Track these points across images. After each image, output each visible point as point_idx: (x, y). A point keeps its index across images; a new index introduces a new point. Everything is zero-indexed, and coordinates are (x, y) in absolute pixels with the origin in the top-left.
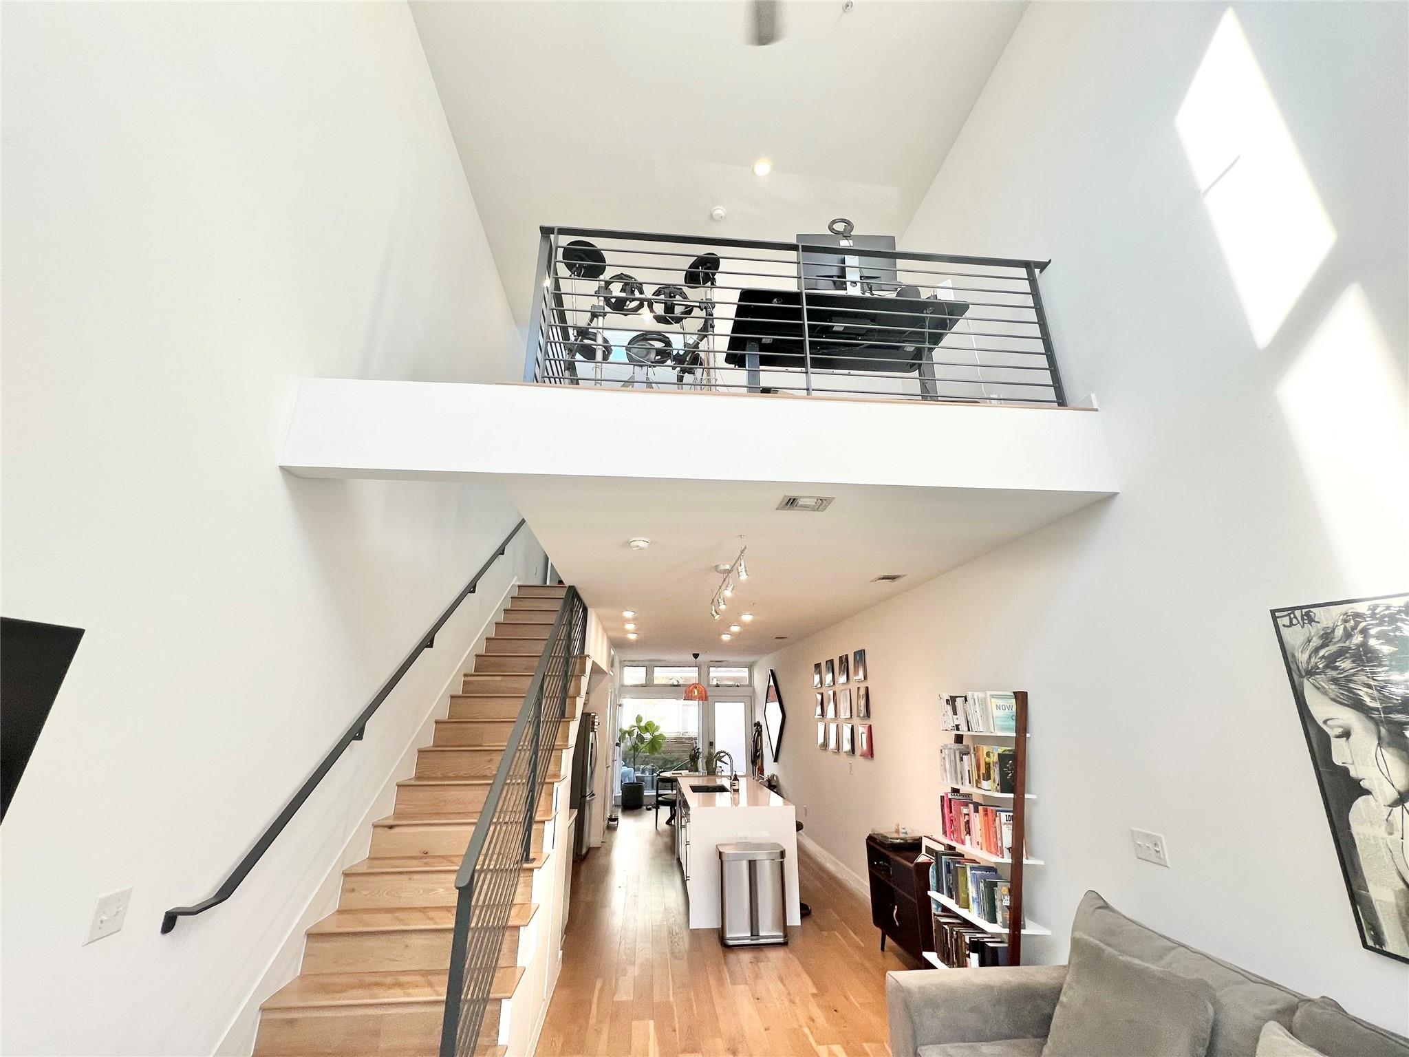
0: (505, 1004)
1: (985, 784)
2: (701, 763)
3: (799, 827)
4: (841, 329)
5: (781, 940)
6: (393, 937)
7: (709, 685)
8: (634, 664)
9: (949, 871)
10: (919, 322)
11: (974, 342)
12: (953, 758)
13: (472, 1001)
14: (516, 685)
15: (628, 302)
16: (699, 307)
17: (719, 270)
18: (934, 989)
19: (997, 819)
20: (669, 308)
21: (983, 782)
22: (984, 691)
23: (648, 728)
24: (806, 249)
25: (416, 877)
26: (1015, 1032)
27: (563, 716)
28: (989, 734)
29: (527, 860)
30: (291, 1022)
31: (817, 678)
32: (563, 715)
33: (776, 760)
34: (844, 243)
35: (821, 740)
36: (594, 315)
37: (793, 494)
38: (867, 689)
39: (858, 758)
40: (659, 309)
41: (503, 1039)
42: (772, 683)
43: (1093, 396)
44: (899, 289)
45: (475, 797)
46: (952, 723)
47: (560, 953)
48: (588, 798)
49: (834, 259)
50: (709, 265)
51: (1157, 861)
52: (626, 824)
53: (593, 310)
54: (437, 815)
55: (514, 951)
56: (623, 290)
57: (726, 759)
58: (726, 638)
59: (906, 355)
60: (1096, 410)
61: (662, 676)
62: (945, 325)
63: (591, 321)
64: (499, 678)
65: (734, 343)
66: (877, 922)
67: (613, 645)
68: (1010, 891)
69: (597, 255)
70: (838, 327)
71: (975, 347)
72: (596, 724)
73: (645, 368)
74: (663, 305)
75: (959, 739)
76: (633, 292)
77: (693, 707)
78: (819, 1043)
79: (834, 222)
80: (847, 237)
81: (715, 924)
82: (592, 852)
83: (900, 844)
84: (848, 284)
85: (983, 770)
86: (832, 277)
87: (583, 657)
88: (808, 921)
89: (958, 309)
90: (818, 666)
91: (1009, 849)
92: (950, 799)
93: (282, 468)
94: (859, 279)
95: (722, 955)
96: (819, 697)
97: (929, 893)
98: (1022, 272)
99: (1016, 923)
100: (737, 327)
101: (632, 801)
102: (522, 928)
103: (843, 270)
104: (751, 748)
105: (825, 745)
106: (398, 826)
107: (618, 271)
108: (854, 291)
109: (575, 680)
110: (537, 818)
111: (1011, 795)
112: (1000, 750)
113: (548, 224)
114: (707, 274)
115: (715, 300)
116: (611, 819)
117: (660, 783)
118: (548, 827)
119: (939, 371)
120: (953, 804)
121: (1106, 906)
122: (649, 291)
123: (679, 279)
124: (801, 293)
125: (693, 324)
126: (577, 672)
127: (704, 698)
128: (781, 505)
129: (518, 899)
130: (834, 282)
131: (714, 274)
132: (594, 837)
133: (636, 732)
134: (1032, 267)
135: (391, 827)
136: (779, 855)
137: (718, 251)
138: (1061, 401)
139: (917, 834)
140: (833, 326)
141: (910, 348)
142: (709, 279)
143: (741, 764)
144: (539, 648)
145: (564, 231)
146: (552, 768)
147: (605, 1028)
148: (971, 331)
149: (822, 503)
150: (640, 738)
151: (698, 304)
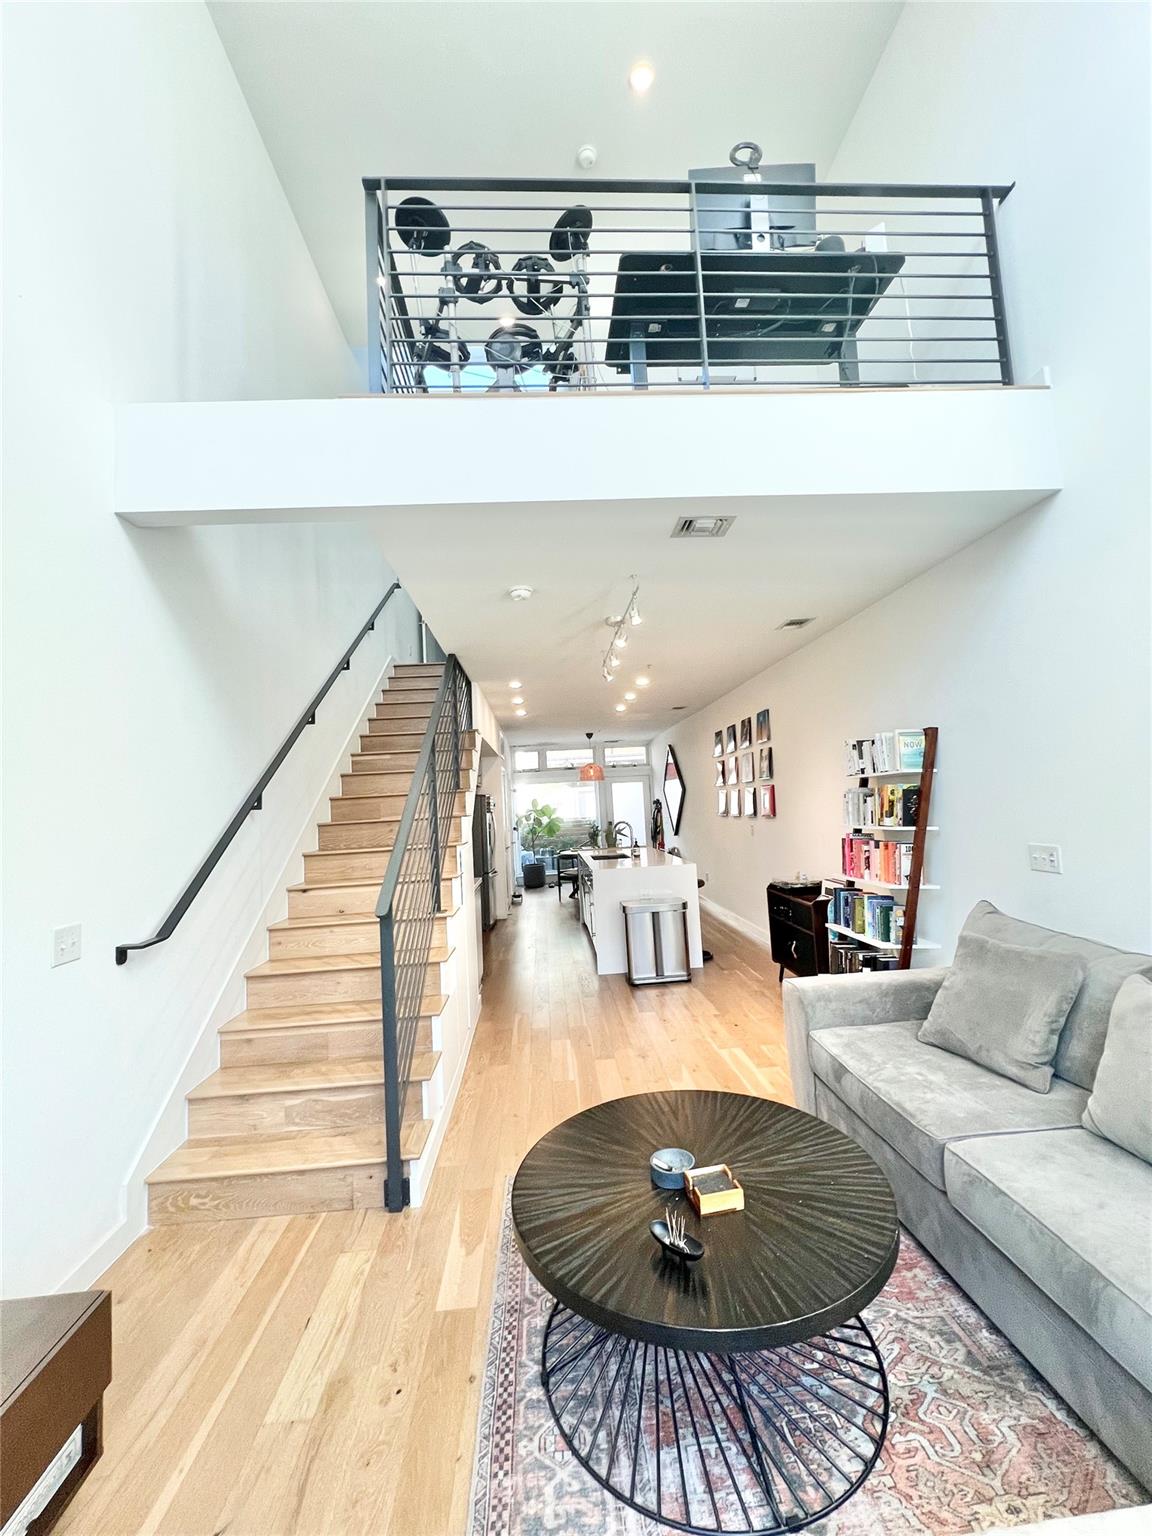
0: (436, 1022)
1: (887, 821)
2: (600, 839)
3: (701, 884)
4: (745, 301)
5: (685, 978)
6: (324, 977)
7: (605, 766)
8: (527, 748)
9: (847, 904)
10: (841, 285)
11: (908, 308)
12: (856, 801)
13: (404, 1019)
14: (404, 763)
15: (483, 283)
16: (570, 283)
17: (593, 227)
18: (827, 987)
19: (897, 851)
20: (534, 287)
21: (885, 818)
22: (893, 731)
23: (543, 812)
24: (703, 189)
25: (335, 929)
26: (901, 1016)
27: (457, 787)
28: (895, 772)
29: (439, 909)
30: (249, 1041)
31: (719, 748)
32: (457, 785)
33: (676, 833)
34: (750, 178)
35: (722, 808)
36: (444, 302)
37: (688, 515)
38: (770, 749)
39: (760, 820)
40: (521, 288)
41: (437, 1046)
42: (671, 760)
43: (1047, 369)
44: (818, 242)
45: (380, 863)
46: (856, 766)
47: (480, 996)
48: (490, 875)
49: (736, 201)
50: (579, 222)
51: (1052, 870)
52: (530, 900)
53: (442, 295)
54: (346, 881)
55: (437, 984)
56: (476, 265)
57: (626, 831)
58: (621, 708)
60: (1048, 388)
61: (555, 759)
62: (875, 287)
63: (441, 310)
64: (388, 757)
65: (617, 329)
66: (776, 958)
67: (502, 727)
68: (905, 913)
69: (435, 217)
72: (492, 804)
73: (511, 372)
74: (526, 283)
75: (864, 783)
76: (487, 267)
77: (590, 790)
78: (721, 1047)
79: (737, 149)
80: (753, 170)
81: (623, 970)
82: (498, 923)
83: (800, 888)
84: (754, 237)
85: (886, 808)
86: (734, 228)
87: (472, 732)
88: (710, 964)
89: (892, 263)
90: (719, 734)
91: (907, 877)
92: (851, 840)
93: (118, 515)
94: (767, 230)
95: (630, 993)
96: (720, 767)
97: (827, 925)
98: (976, 204)
99: (908, 938)
100: (620, 306)
101: (534, 879)
102: (442, 964)
103: (747, 217)
104: (651, 826)
105: (727, 812)
106: (311, 889)
107: (465, 238)
108: (761, 247)
109: (466, 756)
110: (444, 876)
111: (914, 828)
112: (905, 787)
113: (372, 175)
114: (577, 236)
115: (589, 270)
116: (515, 896)
117: (561, 861)
118: (456, 883)
119: (863, 350)
120: (854, 845)
121: (995, 911)
122: (507, 264)
123: (542, 243)
124: (695, 253)
125: (566, 307)
126: (467, 746)
127: (601, 777)
128: (677, 531)
129: (435, 943)
130: (737, 237)
131: (586, 235)
132: (500, 910)
133: (532, 817)
134: (989, 195)
135: (305, 891)
136: (681, 907)
137: (589, 200)
138: (1007, 379)
139: (817, 880)
140: (735, 299)
142: (580, 245)
143: (642, 834)
144: (423, 726)
145: (394, 184)
146: (452, 834)
147: (527, 1049)
148: (906, 294)
149: (722, 525)
150: (538, 822)
151: (567, 278)
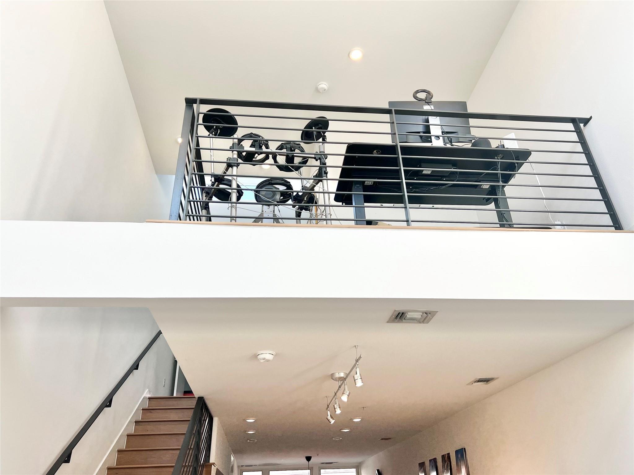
4: (429, 172)
8: (253, 468)
10: (492, 166)
11: (539, 180)
15: (257, 155)
16: (315, 158)
17: (328, 129)
20: (290, 159)
24: (398, 112)
34: (427, 108)
36: (229, 166)
37: (401, 308)
40: (282, 160)
44: (473, 141)
49: (420, 119)
50: (320, 126)
53: (229, 162)
56: (252, 146)
59: (483, 192)
62: (513, 168)
63: (227, 170)
65: (341, 186)
69: (231, 119)
70: (427, 171)
71: (539, 184)
73: (272, 207)
74: (285, 157)
76: (260, 147)
79: (417, 92)
80: (428, 103)
84: (433, 138)
86: (419, 133)
87: (208, 465)
89: (524, 155)
90: (422, 464)
94: (441, 134)
98: (570, 126)
100: (344, 173)
103: (428, 127)
107: (248, 131)
108: (438, 143)
113: (192, 96)
114: (319, 132)
115: (326, 153)
119: (512, 204)
122: (273, 146)
123: (296, 136)
124: (397, 145)
125: (309, 171)
128: (391, 319)
130: (421, 137)
131: (324, 133)
134: (578, 122)
137: (327, 115)
138: (617, 225)
140: (423, 171)
141: (486, 186)
142: (321, 137)
145: (205, 102)
148: (535, 172)
149: (427, 316)
151: (313, 156)
